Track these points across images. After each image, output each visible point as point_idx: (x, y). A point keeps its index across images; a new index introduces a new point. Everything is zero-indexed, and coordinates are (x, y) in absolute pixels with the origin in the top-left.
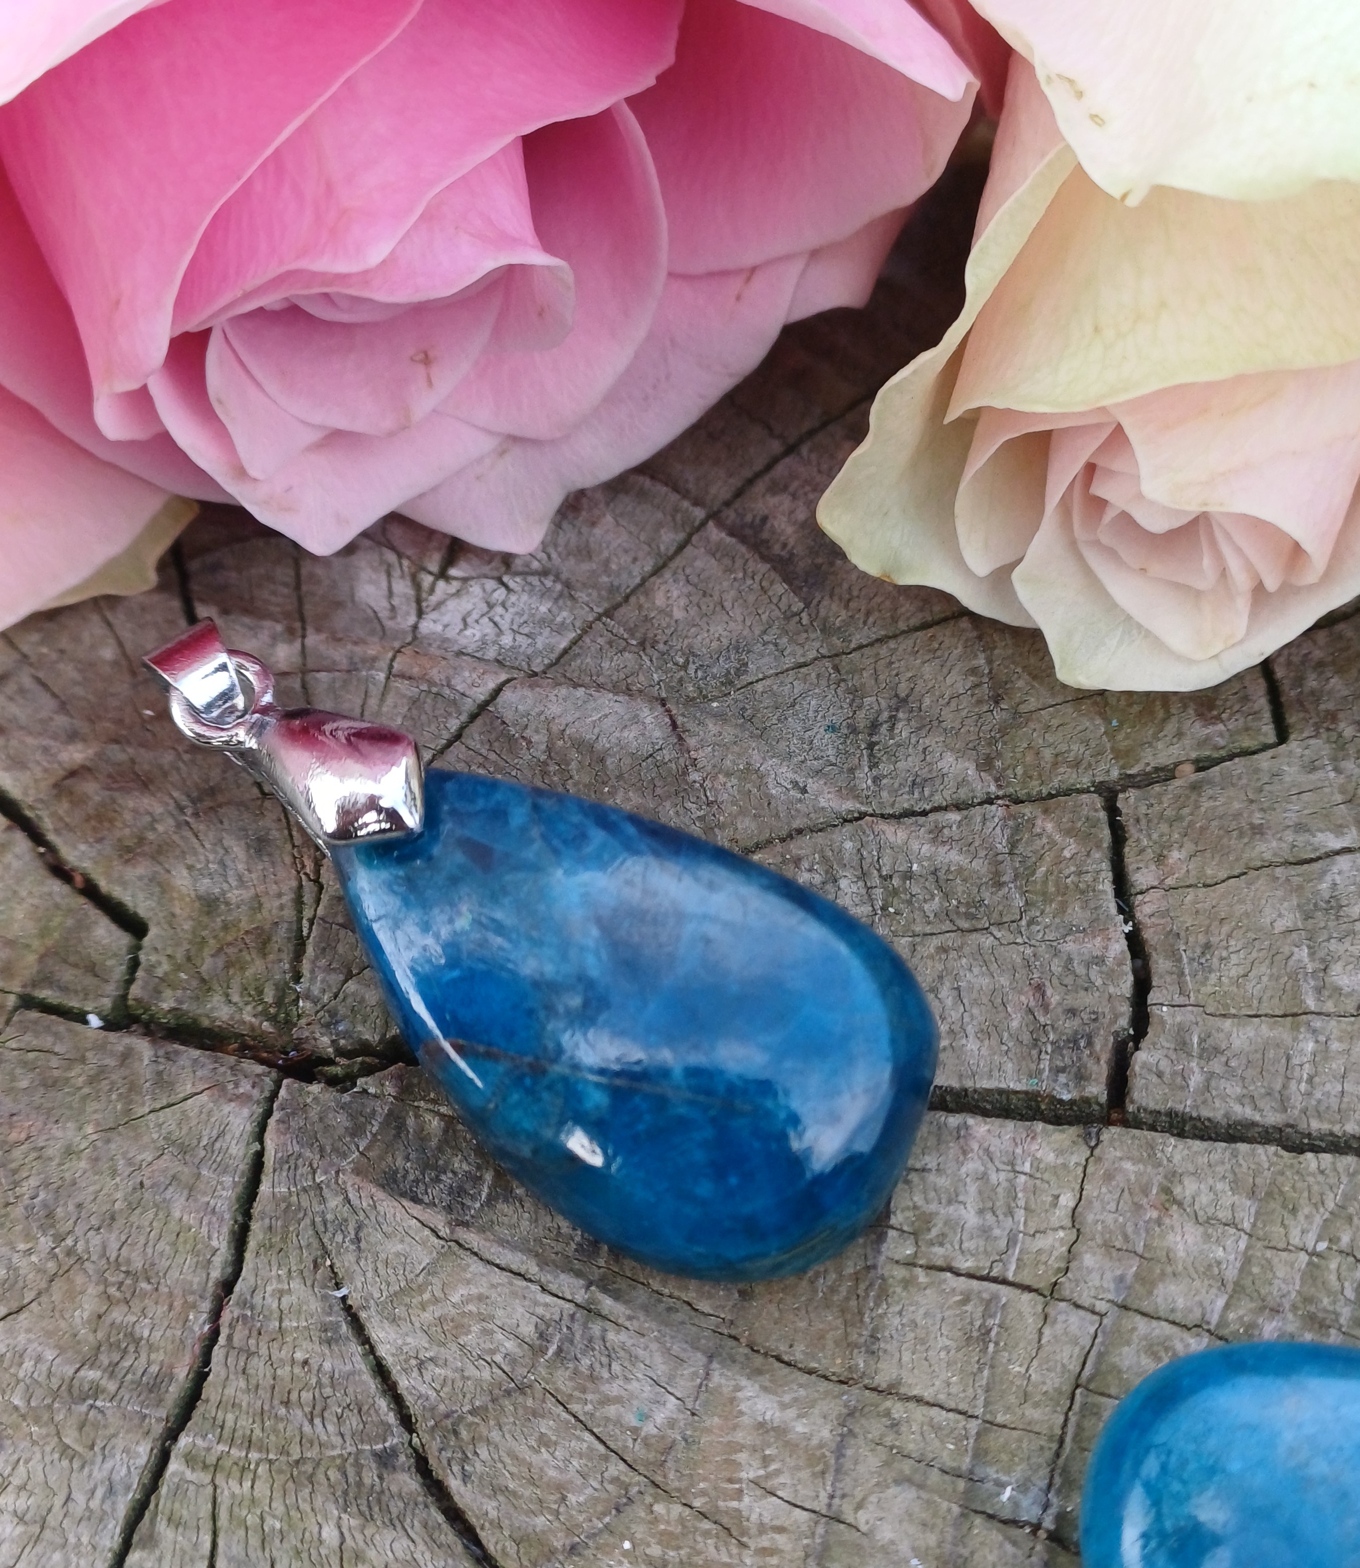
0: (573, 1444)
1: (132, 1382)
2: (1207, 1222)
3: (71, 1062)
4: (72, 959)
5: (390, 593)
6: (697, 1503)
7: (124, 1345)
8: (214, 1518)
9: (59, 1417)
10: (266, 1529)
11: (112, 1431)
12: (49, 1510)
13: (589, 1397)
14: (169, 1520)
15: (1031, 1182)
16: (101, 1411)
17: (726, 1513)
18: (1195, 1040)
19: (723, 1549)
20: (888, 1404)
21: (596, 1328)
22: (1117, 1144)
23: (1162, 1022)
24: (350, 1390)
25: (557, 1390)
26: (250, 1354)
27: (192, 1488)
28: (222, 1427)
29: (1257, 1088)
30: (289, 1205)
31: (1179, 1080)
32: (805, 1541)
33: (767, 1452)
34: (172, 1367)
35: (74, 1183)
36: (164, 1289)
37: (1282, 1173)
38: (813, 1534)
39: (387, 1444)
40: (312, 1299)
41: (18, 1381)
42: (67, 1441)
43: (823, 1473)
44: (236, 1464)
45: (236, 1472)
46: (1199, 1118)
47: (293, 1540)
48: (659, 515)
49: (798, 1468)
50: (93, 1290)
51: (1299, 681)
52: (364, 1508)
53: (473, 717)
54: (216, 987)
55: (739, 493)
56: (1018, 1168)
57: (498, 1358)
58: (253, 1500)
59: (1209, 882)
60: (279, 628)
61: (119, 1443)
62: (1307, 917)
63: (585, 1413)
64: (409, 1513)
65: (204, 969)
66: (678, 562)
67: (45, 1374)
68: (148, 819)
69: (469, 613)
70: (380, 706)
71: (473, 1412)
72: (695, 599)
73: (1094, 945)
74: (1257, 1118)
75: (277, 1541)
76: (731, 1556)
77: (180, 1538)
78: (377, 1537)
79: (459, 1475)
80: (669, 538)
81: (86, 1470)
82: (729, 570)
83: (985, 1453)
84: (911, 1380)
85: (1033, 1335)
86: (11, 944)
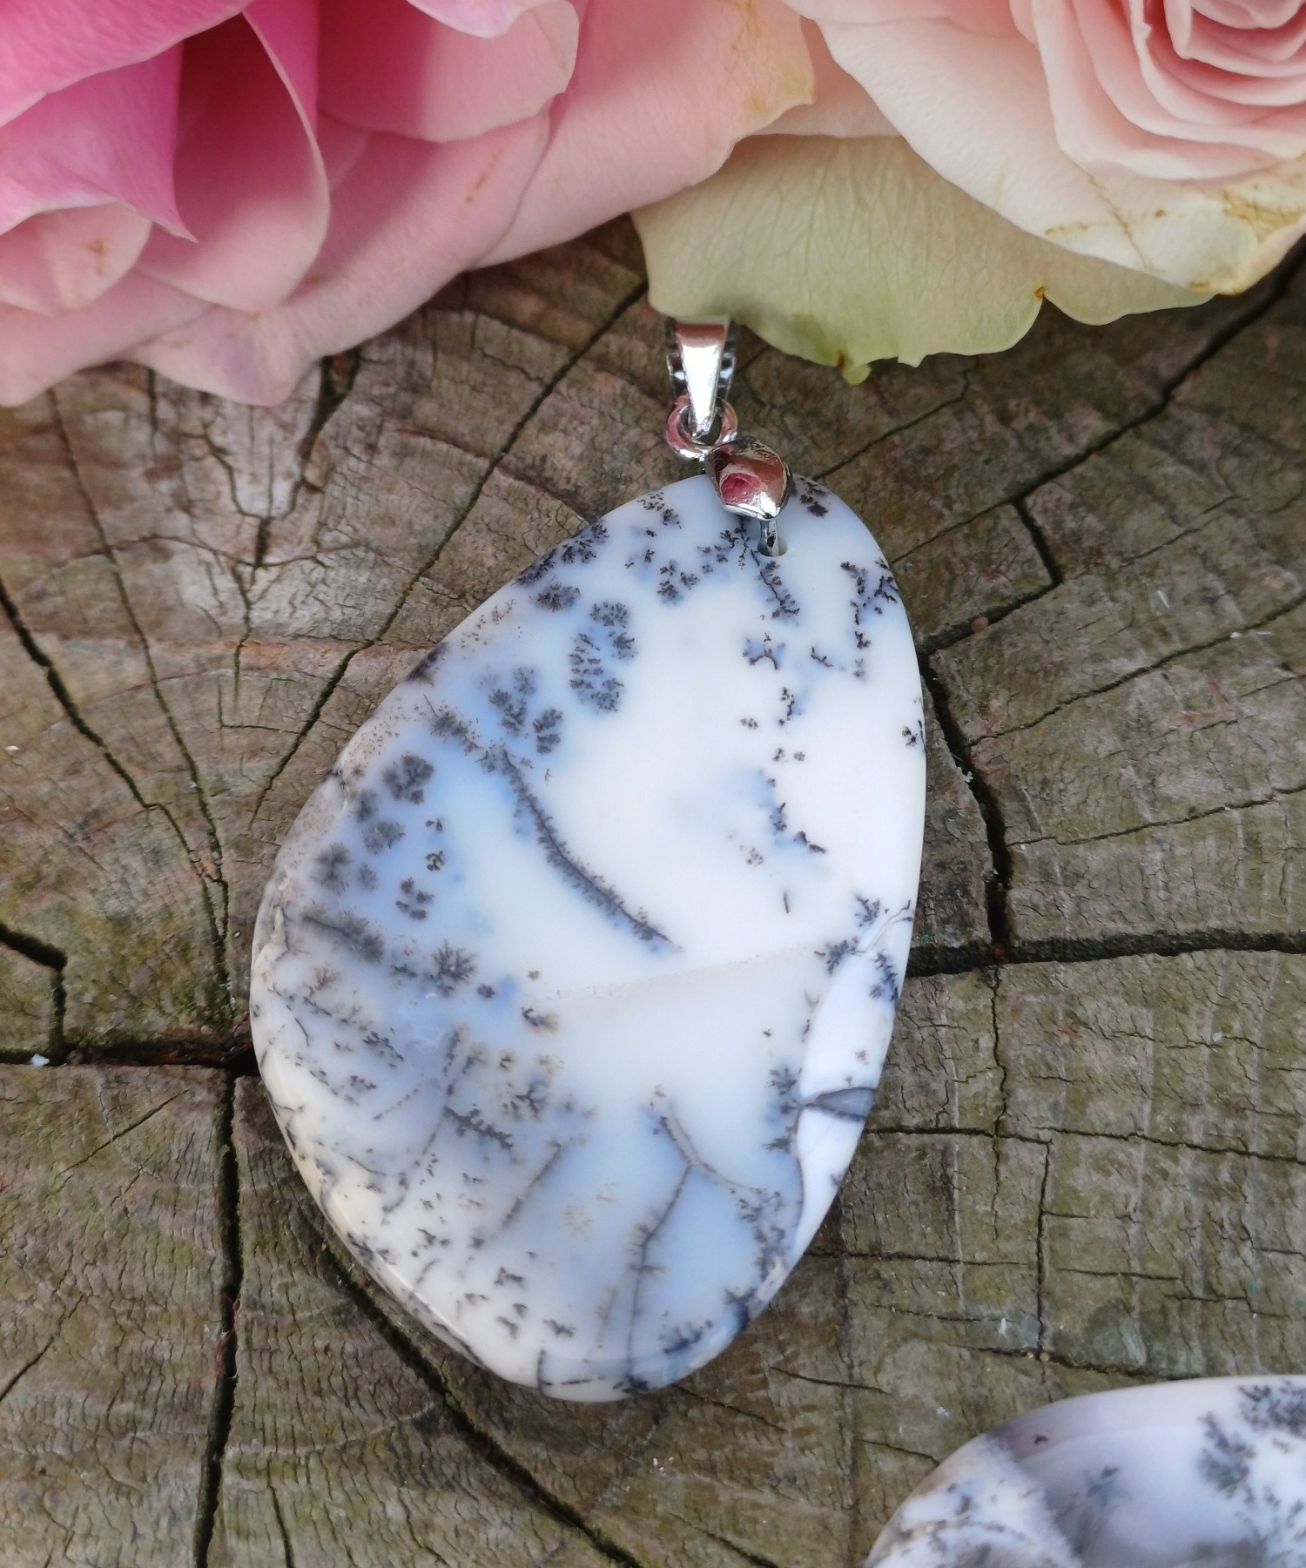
1: (166, 1406)
2: (1113, 1036)
3: (24, 1106)
5: (215, 592)
6: (728, 1400)
7: (147, 1372)
8: (281, 1520)
9: (104, 1457)
10: (333, 1519)
11: (159, 1458)
12: (120, 1551)
14: (238, 1533)
15: (951, 1032)
16: (143, 1442)
17: (758, 1402)
18: (1058, 870)
19: (764, 1440)
20: (876, 1266)
22: (1015, 980)
23: (1024, 859)
24: (376, 1366)
26: (272, 1353)
27: (251, 1497)
28: (263, 1430)
29: (1123, 904)
30: (273, 1201)
31: (1054, 910)
32: (836, 1414)
33: (780, 1338)
34: (199, 1382)
35: (58, 1223)
36: (172, 1308)
37: (1164, 977)
38: (842, 1406)
39: (425, 1410)
40: (318, 1286)
41: (55, 1431)
42: (119, 1478)
43: (837, 1346)
44: (286, 1462)
45: (288, 1471)
46: (1078, 941)
47: (361, 1525)
48: (447, 472)
49: (811, 1347)
50: (103, 1324)
51: (1058, 525)
52: (419, 1477)
53: (326, 695)
54: (147, 1001)
55: (513, 438)
56: (936, 1022)
58: (312, 1495)
59: (1030, 722)
60: (122, 644)
61: (169, 1468)
62: (1124, 738)
64: (463, 1472)
65: (132, 986)
66: (474, 514)
67: (79, 1418)
68: (41, 852)
69: (294, 596)
70: (236, 700)
72: (500, 545)
73: (943, 799)
74: (1130, 930)
75: (347, 1529)
76: (772, 1443)
77: (253, 1548)
78: (440, 1502)
79: (501, 1427)
80: (462, 491)
81: (145, 1503)
82: (523, 512)
83: (975, 1292)
84: (889, 1240)
85: (990, 1175)
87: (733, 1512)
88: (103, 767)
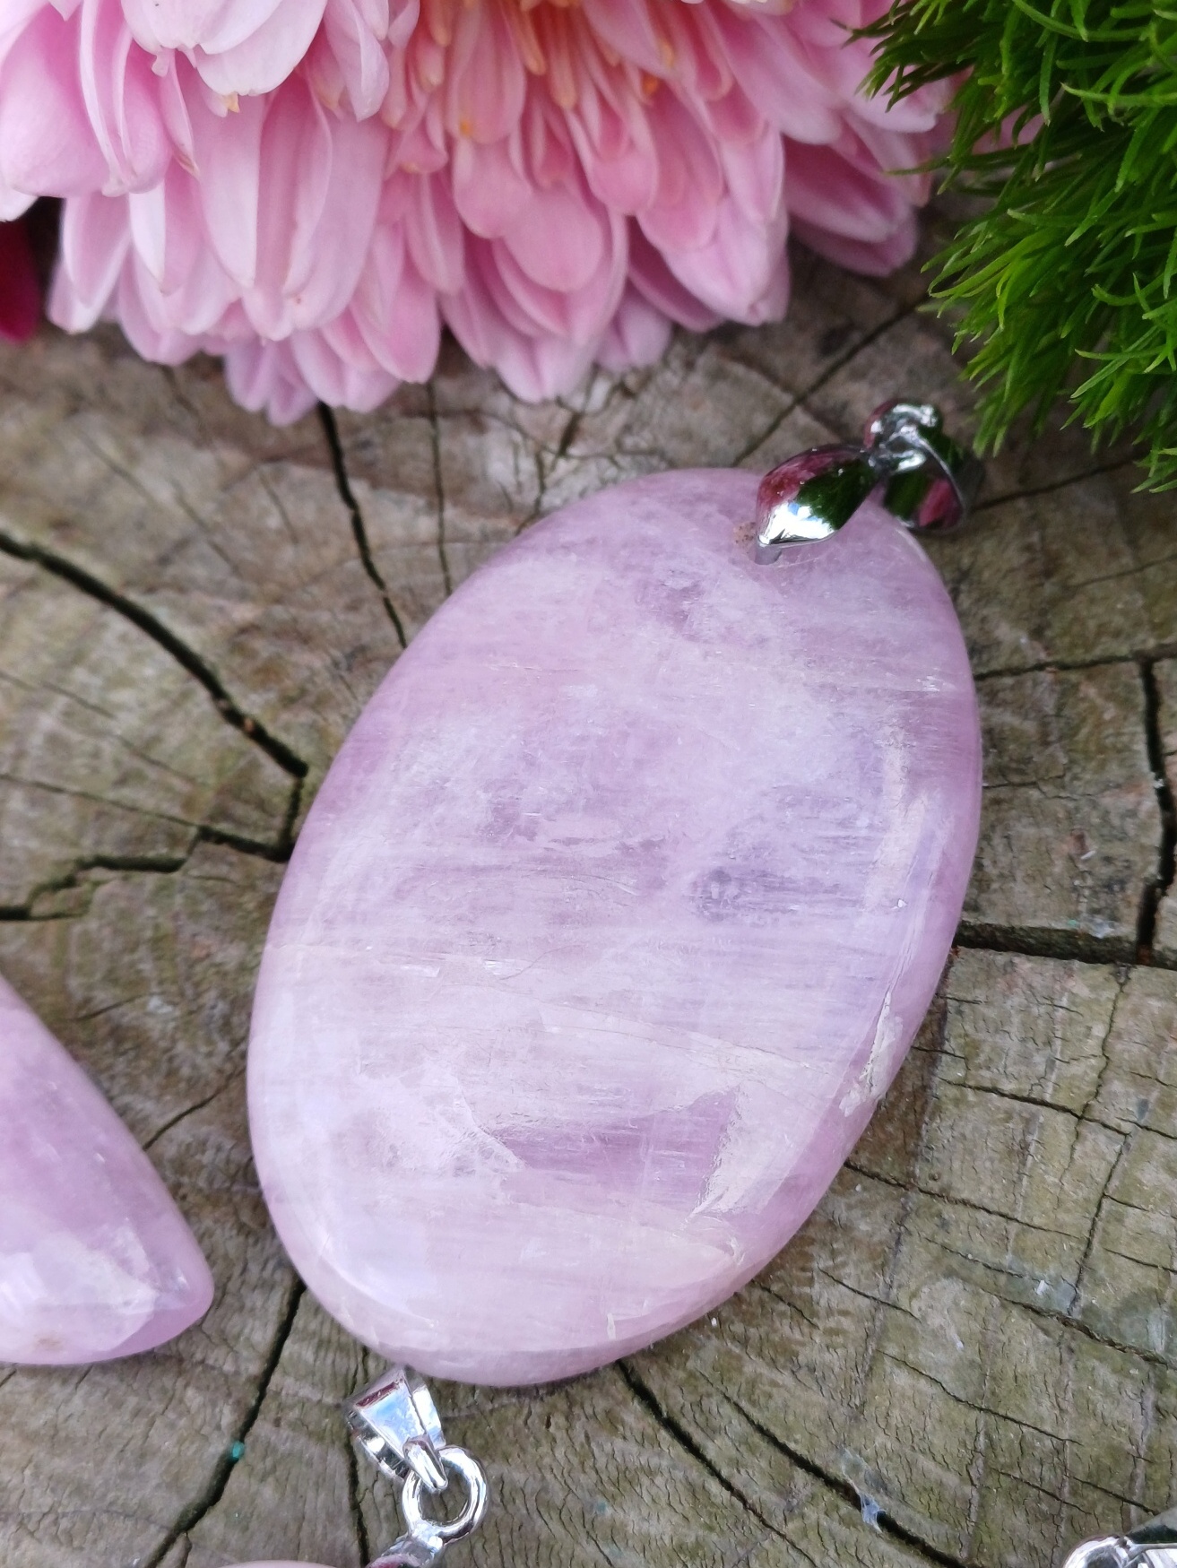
3: (243, 890)
4: (244, 795)
5: (517, 470)
6: (775, 1288)
9: (237, 1198)
15: (1068, 1015)
17: (800, 1296)
19: (797, 1330)
20: (940, 1206)
22: (1144, 982)
32: (867, 1324)
33: (835, 1246)
38: (873, 1319)
41: (202, 1167)
42: (243, 1218)
43: (883, 1265)
48: (752, 401)
49: (860, 1261)
55: (823, 380)
56: (1056, 1003)
60: (421, 502)
66: (768, 444)
67: (224, 1160)
68: (306, 673)
69: (585, 489)
73: (1129, 800)
76: (803, 1334)
80: (761, 421)
81: (259, 1246)
83: (1023, 1250)
84: (959, 1186)
85: (1066, 1150)
86: (190, 780)
87: (753, 1383)
88: (380, 609)
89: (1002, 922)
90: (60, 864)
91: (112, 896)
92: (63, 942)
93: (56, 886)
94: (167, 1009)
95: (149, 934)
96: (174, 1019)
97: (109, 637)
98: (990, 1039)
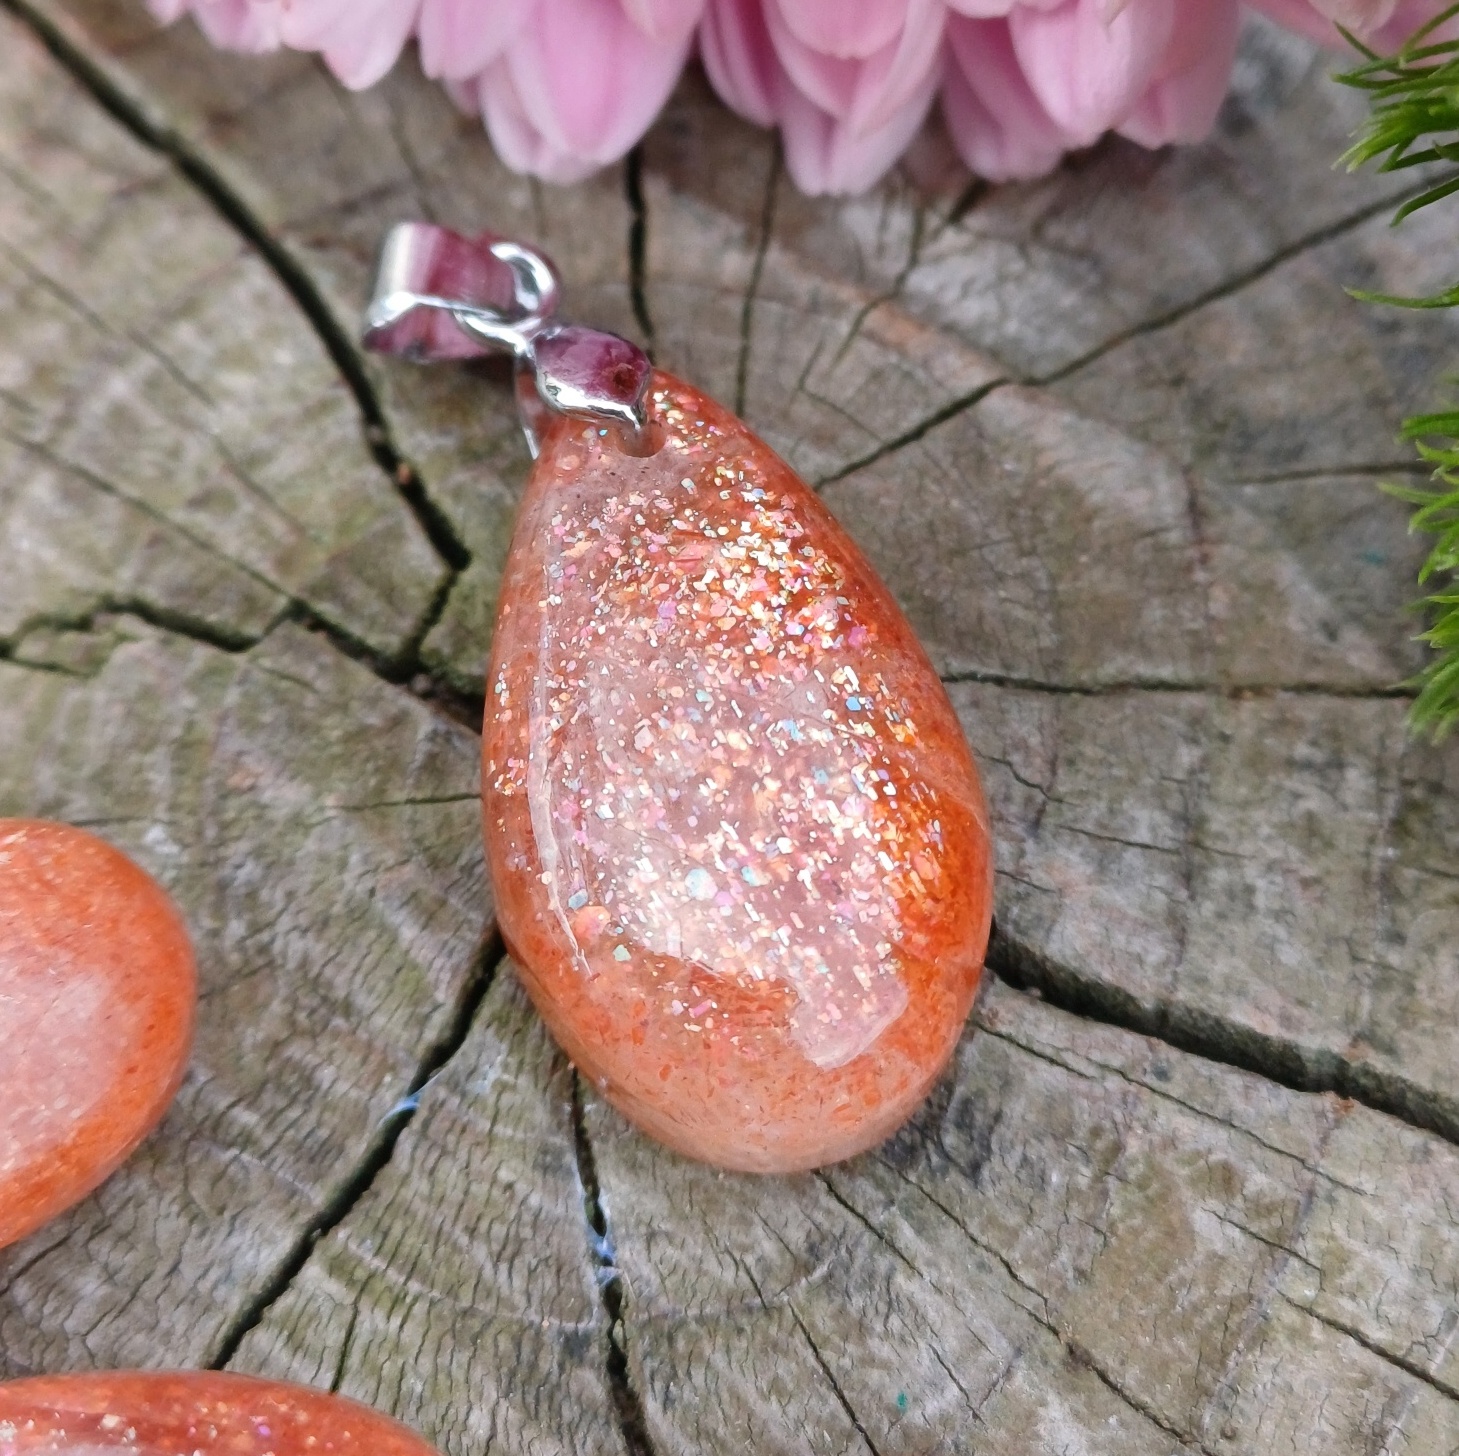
0: (813, 1402)
1: (292, 1142)
3: (328, 708)
4: (370, 572)
7: (295, 1090)
8: (344, 1355)
9: (193, 1158)
10: (404, 1388)
11: (251, 1197)
12: (148, 1276)
13: (851, 1348)
14: (290, 1337)
16: (245, 1168)
21: (883, 1262)
24: (555, 1240)
25: (813, 1325)
26: (444, 1153)
27: (328, 1305)
28: (386, 1235)
34: (346, 1137)
36: (363, 1035)
39: (581, 1326)
40: (540, 1107)
42: (195, 1193)
44: (390, 1289)
45: (387, 1303)
47: (432, 1414)
50: (277, 1007)
52: (530, 1399)
53: (944, 415)
57: (750, 1260)
58: (397, 1345)
60: (738, 230)
61: (255, 1216)
63: (839, 1368)
64: (584, 1425)
66: (1252, 289)
67: (190, 1098)
69: (974, 279)
70: (834, 366)
71: (701, 1320)
75: (413, 1408)
77: (296, 1365)
78: (537, 1445)
79: (660, 1398)
81: (205, 1241)
82: (1313, 319)
86: (299, 528)
89: (1425, 1083)
90: (75, 593)
91: (139, 661)
92: (48, 707)
93: (64, 625)
94: (172, 849)
95: (176, 731)
96: (178, 867)
97: (241, 292)
98: (1366, 1254)
